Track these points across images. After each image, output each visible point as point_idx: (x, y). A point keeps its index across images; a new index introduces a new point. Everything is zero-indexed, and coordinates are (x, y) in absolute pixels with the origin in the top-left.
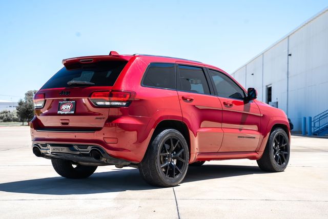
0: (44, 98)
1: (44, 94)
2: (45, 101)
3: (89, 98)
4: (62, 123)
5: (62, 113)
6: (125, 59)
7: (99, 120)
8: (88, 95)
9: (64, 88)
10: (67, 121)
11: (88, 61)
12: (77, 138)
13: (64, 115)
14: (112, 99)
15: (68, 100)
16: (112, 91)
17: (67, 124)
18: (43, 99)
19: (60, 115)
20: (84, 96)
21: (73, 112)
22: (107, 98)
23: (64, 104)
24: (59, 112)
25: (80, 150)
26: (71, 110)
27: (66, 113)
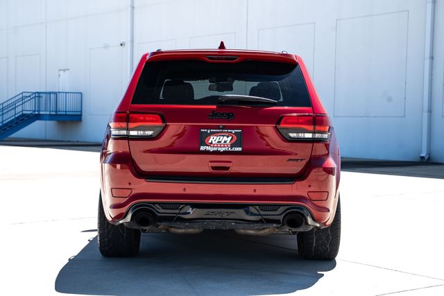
0: (164, 122)
3: (278, 126)
4: (213, 168)
5: (210, 149)
7: (294, 162)
12: (258, 193)
13: (217, 153)
21: (239, 149)
25: (262, 213)
27: (222, 149)
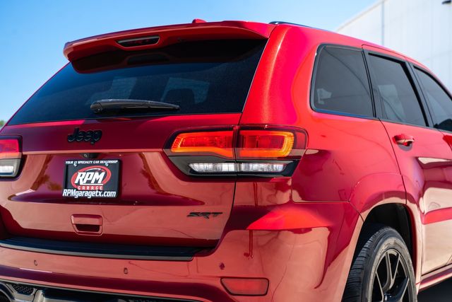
0: (21, 150)
1: (20, 140)
2: (23, 159)
3: (167, 151)
4: (78, 227)
5: (75, 194)
6: (256, 30)
7: (201, 219)
8: (164, 141)
9: (81, 122)
10: (95, 222)
11: (144, 42)
13: (83, 200)
14: (244, 152)
15: (95, 157)
16: (243, 128)
17: (96, 228)
18: (17, 155)
19: (70, 200)
20: (151, 145)
21: (112, 194)
22: (229, 152)
23: (80, 167)
24: (66, 193)
26: (107, 187)
27: (90, 195)
